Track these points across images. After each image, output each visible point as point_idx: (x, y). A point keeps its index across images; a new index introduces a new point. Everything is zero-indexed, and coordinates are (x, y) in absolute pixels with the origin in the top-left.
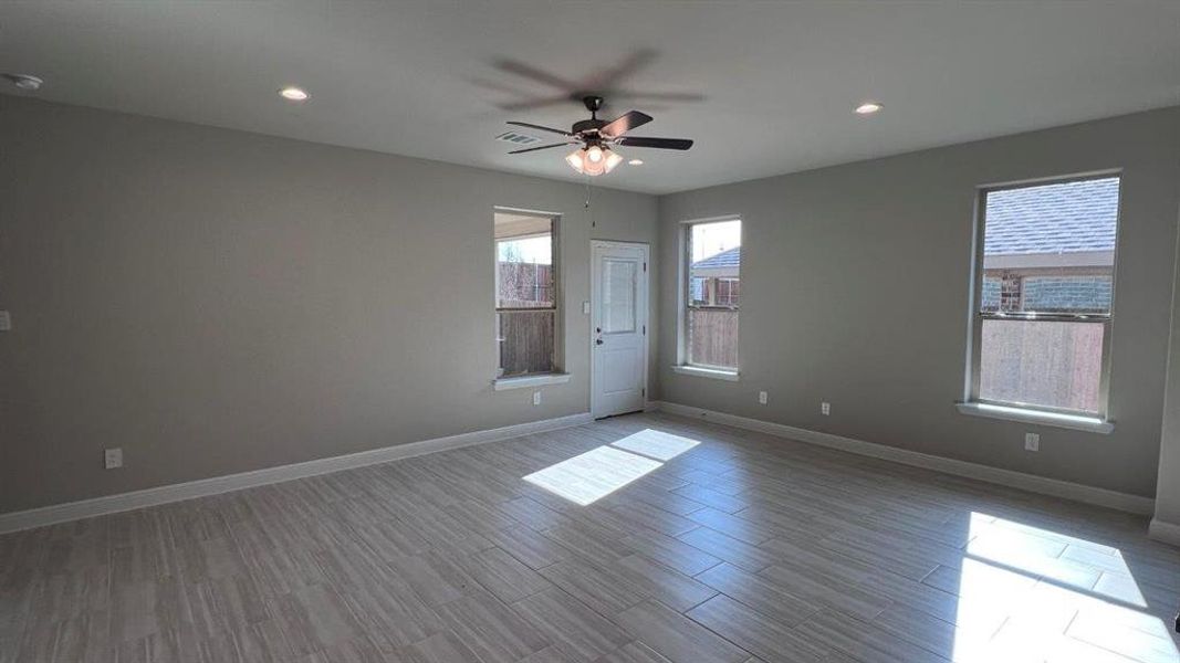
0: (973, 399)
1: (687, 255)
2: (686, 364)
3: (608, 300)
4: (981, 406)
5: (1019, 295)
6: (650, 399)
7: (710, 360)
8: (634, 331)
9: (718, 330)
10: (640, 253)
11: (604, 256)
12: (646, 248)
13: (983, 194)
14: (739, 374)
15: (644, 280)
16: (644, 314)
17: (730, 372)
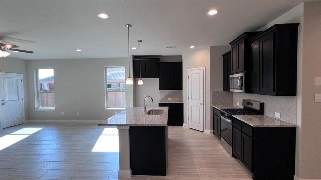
0: (107, 108)
1: (37, 78)
2: (38, 108)
3: (7, 91)
4: (108, 109)
5: (119, 87)
6: (26, 120)
7: (47, 106)
8: (18, 100)
9: (50, 98)
10: (20, 77)
11: (4, 77)
12: (22, 75)
13: (106, 68)
14: (55, 109)
15: (21, 85)
16: (22, 95)
17: (53, 109)
